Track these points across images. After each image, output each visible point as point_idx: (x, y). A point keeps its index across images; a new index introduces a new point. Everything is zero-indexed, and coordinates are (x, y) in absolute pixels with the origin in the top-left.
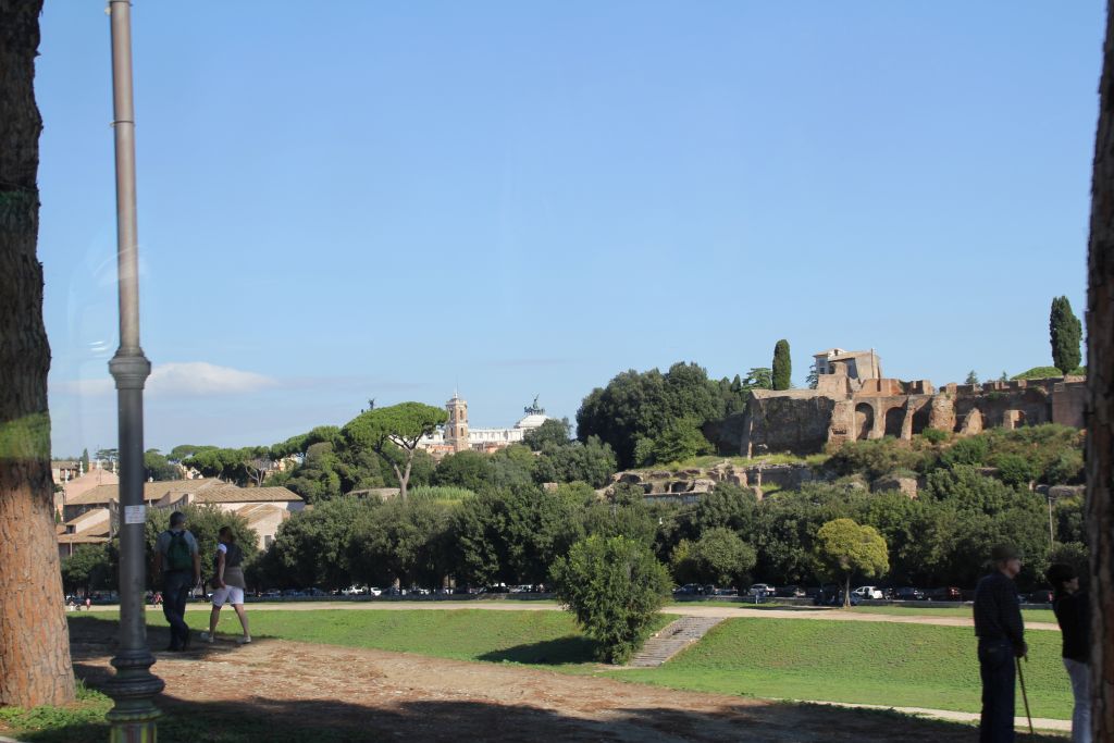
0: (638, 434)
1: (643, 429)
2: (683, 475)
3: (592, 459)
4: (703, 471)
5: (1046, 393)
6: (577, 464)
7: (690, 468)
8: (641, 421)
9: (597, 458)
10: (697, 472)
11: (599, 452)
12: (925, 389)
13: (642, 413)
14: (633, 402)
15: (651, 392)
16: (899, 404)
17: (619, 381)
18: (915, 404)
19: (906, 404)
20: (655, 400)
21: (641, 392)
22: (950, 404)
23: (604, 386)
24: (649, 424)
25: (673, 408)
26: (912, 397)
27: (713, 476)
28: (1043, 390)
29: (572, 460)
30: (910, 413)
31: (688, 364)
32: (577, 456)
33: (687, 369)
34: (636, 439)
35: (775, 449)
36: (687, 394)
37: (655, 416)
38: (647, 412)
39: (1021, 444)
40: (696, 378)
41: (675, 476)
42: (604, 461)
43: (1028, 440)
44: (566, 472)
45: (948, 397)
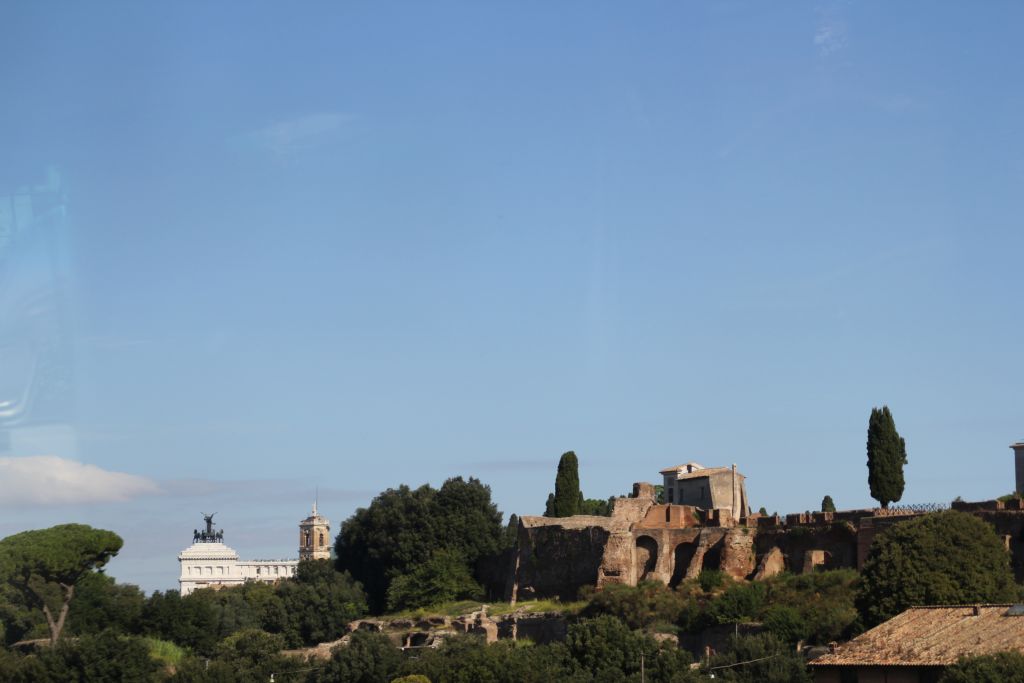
0: (394, 571)
1: (401, 565)
2: (425, 625)
3: (335, 603)
4: (448, 620)
5: (855, 530)
6: (316, 608)
7: (435, 616)
8: (397, 554)
9: (342, 600)
10: (441, 621)
11: (346, 593)
12: (723, 520)
13: (401, 543)
14: (392, 528)
15: (414, 515)
16: (691, 539)
17: (386, 500)
18: (708, 539)
19: (698, 539)
20: (418, 527)
21: (401, 516)
22: (749, 540)
23: (367, 505)
24: (407, 557)
25: (438, 537)
26: (705, 531)
27: (457, 626)
28: (851, 525)
29: (311, 603)
30: (702, 551)
31: (466, 480)
32: (316, 597)
33: (464, 486)
34: (392, 576)
35: (541, 594)
36: (458, 520)
37: (417, 547)
38: (407, 539)
39: (802, 593)
40: (472, 499)
41: (417, 626)
42: (351, 605)
43: (813, 588)
44: (302, 618)
45: (746, 532)
